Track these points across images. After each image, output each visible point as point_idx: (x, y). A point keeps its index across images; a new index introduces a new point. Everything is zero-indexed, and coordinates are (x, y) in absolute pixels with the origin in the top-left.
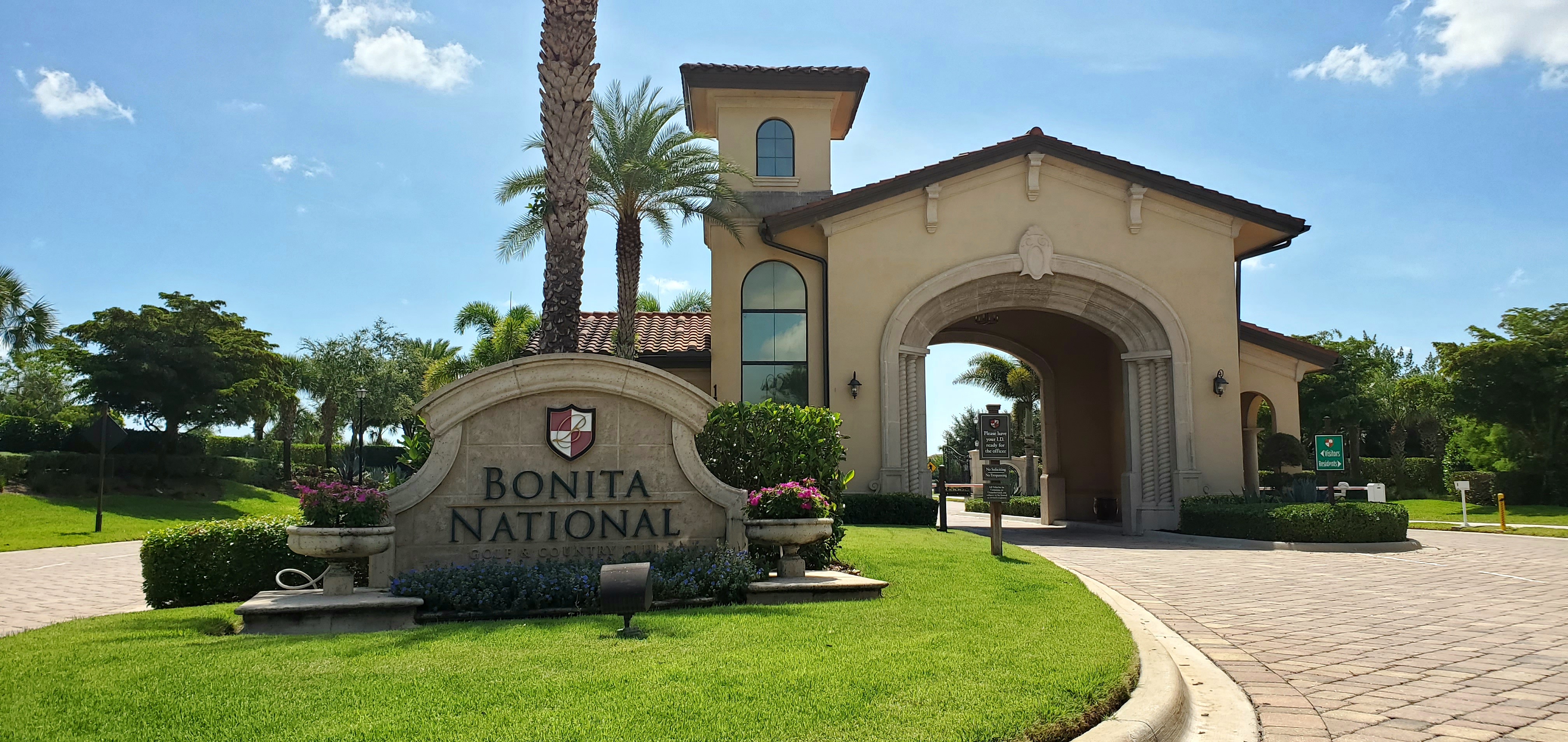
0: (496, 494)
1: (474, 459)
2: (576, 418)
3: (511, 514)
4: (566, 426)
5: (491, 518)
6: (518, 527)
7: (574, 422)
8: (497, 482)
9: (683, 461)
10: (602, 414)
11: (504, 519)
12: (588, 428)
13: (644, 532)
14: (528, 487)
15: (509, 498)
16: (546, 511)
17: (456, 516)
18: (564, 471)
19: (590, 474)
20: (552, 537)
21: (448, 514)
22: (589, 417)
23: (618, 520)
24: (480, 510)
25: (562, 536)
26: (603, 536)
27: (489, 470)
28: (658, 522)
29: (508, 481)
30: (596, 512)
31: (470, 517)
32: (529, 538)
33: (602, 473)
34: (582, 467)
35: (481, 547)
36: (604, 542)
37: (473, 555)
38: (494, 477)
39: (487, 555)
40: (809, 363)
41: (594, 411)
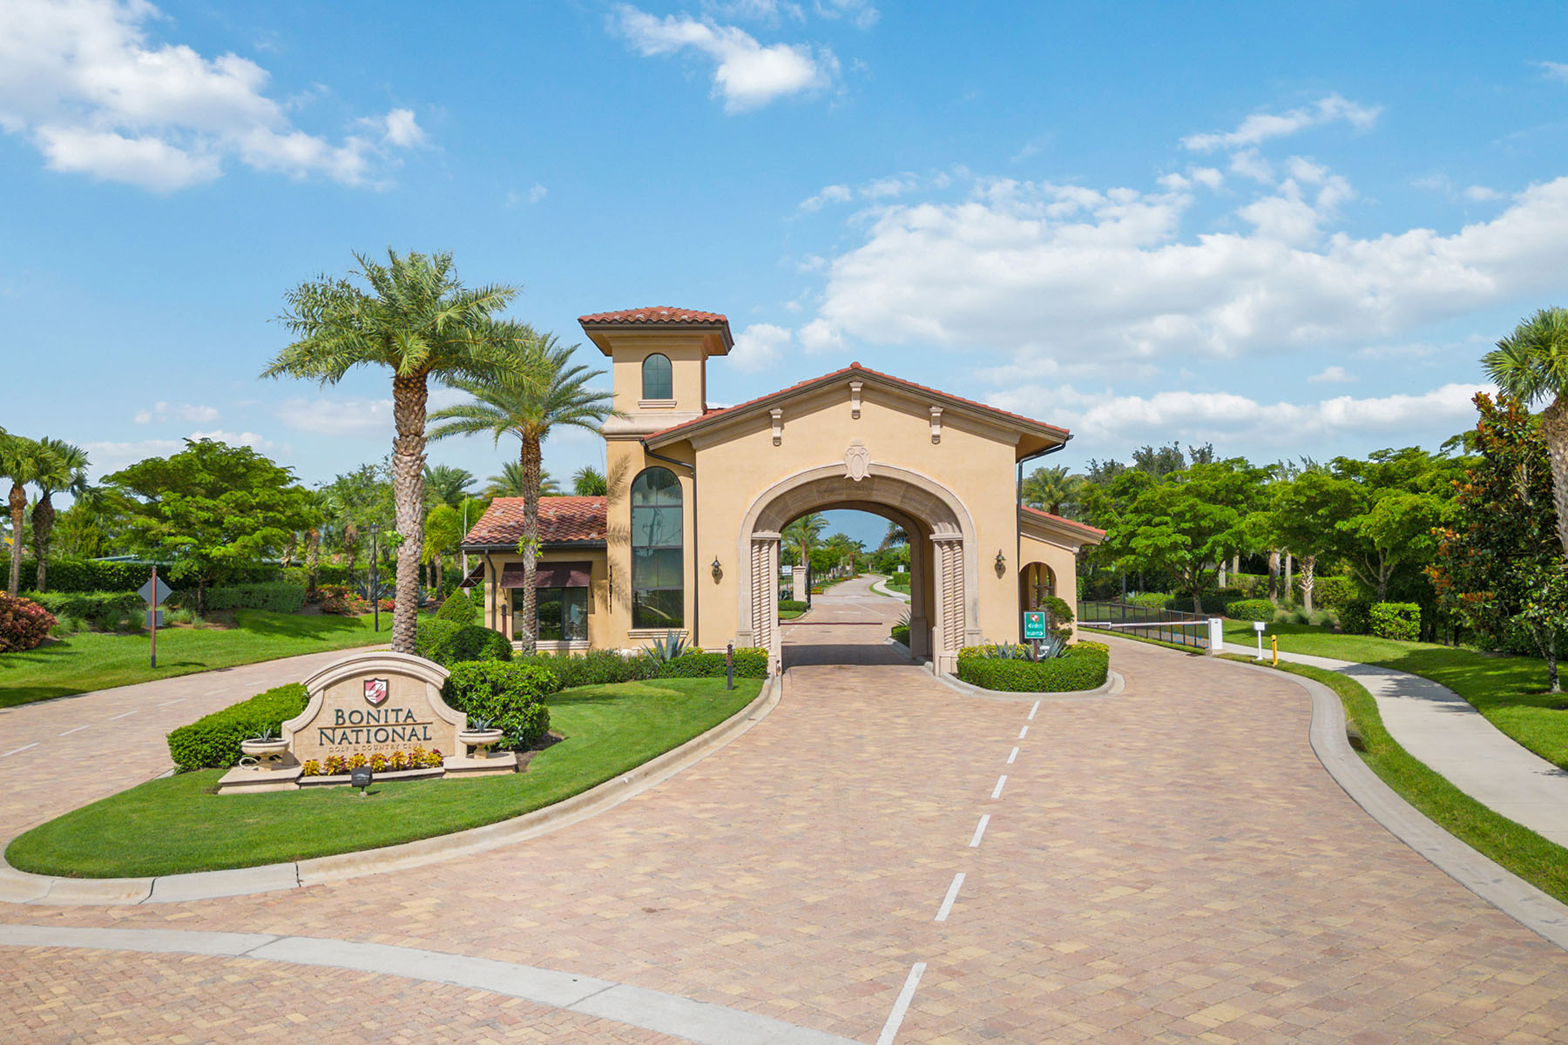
0: (341, 722)
1: (330, 705)
2: (378, 684)
3: (348, 731)
4: (373, 689)
5: (339, 733)
7: (377, 687)
8: (341, 716)
9: (432, 702)
10: (391, 682)
11: (344, 733)
12: (384, 689)
14: (356, 718)
15: (347, 724)
16: (365, 729)
18: (373, 710)
19: (386, 711)
20: (368, 742)
22: (384, 683)
23: (401, 732)
24: (333, 729)
26: (393, 741)
27: (338, 711)
28: (420, 734)
29: (346, 716)
30: (389, 730)
31: (329, 733)
33: (392, 712)
34: (382, 708)
35: (334, 746)
36: (394, 743)
37: (331, 750)
38: (339, 714)
39: (337, 750)
40: (685, 549)
41: (387, 680)
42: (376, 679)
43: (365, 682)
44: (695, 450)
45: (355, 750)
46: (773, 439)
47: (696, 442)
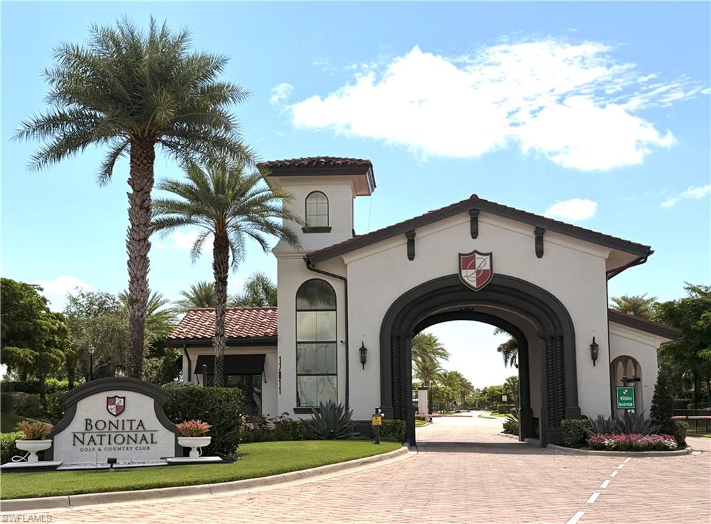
1: (81, 416)
2: (118, 401)
3: (95, 435)
4: (114, 404)
6: (97, 439)
7: (117, 402)
8: (90, 424)
12: (122, 404)
13: (144, 442)
17: (75, 436)
18: (114, 419)
19: (123, 421)
21: (72, 435)
22: (122, 400)
23: (134, 437)
25: (113, 443)
26: (128, 443)
27: (87, 420)
28: (149, 439)
29: (93, 424)
30: (125, 435)
32: (101, 444)
33: (128, 420)
34: (120, 418)
35: (84, 447)
36: (128, 446)
37: (81, 450)
38: (88, 422)
39: (86, 450)
40: (338, 342)
41: (124, 398)
42: (116, 396)
43: (108, 398)
44: (346, 265)
45: (99, 450)
46: (408, 255)
47: (347, 259)
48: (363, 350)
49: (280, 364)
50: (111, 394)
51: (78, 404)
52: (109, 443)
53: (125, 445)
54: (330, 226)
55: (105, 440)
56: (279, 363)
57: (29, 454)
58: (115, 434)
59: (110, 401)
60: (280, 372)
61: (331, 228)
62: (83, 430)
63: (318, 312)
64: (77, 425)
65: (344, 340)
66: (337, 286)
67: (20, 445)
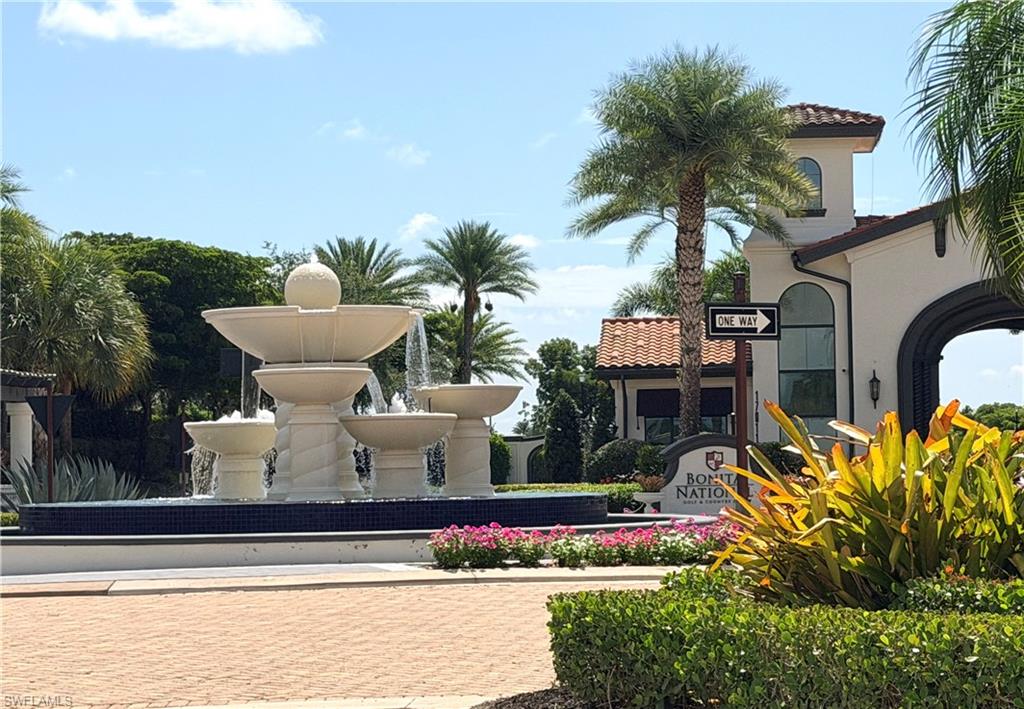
0: (691, 481)
2: (716, 456)
3: (696, 489)
4: (712, 458)
5: (690, 490)
6: (699, 492)
8: (691, 478)
11: (694, 490)
12: (720, 459)
14: (701, 479)
15: (695, 483)
17: (679, 490)
18: (713, 474)
21: (676, 489)
22: (720, 455)
24: (686, 487)
25: (713, 496)
27: (688, 474)
29: (694, 478)
31: (683, 490)
35: (687, 500)
36: (727, 499)
37: (685, 503)
38: (690, 476)
39: (689, 502)
40: (837, 371)
41: (722, 453)
42: (715, 452)
43: (707, 454)
44: (850, 264)
45: (701, 502)
46: (937, 250)
47: (851, 254)
48: (875, 382)
49: (757, 402)
50: (710, 449)
51: (681, 458)
52: (710, 496)
53: (724, 498)
54: (824, 207)
55: (706, 493)
56: (755, 400)
57: (645, 505)
58: (714, 488)
59: (709, 456)
60: (757, 414)
61: (825, 210)
62: (685, 484)
63: (808, 329)
64: (680, 479)
65: (846, 368)
66: (836, 293)
67: (638, 497)
